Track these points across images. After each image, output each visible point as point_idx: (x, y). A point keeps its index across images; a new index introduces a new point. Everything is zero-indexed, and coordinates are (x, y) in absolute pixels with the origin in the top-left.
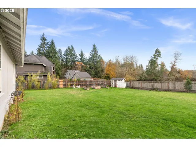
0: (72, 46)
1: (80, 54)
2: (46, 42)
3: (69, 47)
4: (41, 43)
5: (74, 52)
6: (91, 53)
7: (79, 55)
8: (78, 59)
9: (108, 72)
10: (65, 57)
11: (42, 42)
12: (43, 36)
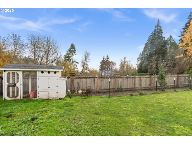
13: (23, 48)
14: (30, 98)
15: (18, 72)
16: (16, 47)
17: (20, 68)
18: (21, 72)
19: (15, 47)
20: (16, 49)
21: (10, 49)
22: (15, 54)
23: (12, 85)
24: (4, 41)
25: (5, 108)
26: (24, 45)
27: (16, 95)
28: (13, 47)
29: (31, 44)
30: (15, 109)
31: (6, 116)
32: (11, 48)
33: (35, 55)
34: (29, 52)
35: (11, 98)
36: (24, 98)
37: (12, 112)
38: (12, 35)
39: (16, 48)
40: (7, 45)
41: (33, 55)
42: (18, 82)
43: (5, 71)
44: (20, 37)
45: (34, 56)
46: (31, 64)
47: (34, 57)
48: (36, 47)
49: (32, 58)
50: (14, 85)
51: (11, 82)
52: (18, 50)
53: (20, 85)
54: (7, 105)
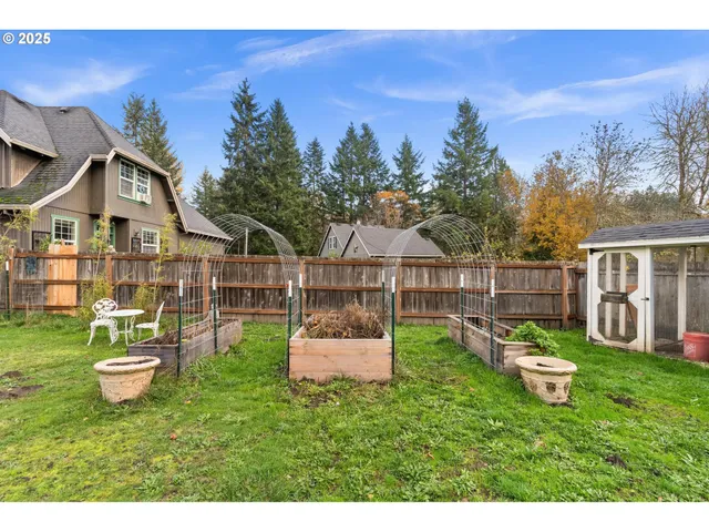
0: (365, 127)
1: (399, 156)
2: (255, 115)
3: (351, 132)
4: (233, 118)
5: (375, 151)
6: (448, 144)
7: (394, 163)
8: (391, 179)
9: (538, 228)
10: (337, 175)
11: (238, 117)
12: (245, 92)
13: (632, 160)
14: (687, 358)
15: (635, 254)
16: (607, 166)
17: (643, 237)
18: (648, 252)
19: (601, 169)
20: (604, 174)
21: (586, 178)
22: (601, 191)
23: (615, 298)
24: (572, 159)
25: (599, 367)
26: (635, 150)
27: (622, 331)
28: (597, 171)
29: (667, 135)
30: (635, 381)
31: (610, 397)
32: (589, 173)
33: (683, 176)
34: (658, 170)
35: (610, 339)
36: (656, 349)
37: (628, 391)
38: (592, 133)
39: (605, 172)
40: (579, 171)
41: (675, 179)
42: (636, 287)
43: (593, 251)
44: (621, 127)
45: (678, 182)
46: (661, 217)
47: (682, 186)
48: (691, 142)
49: (672, 190)
50: (623, 298)
51: (609, 288)
52: (613, 174)
53: (642, 297)
54: (603, 361)
